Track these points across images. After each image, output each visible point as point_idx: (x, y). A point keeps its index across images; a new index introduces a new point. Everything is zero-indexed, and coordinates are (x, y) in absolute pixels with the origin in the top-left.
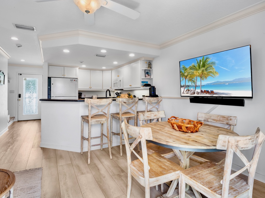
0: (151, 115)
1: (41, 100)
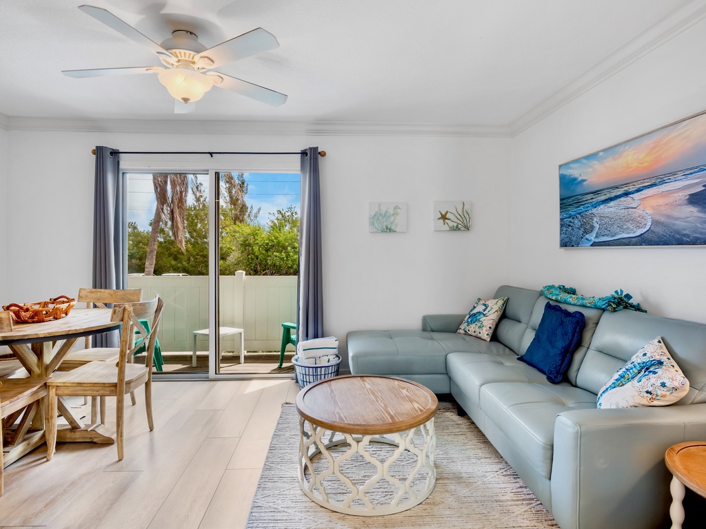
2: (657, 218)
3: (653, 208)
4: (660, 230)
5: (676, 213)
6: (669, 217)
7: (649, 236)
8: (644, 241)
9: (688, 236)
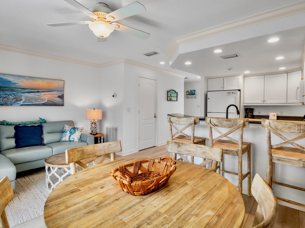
0: (197, 150)
1: (168, 115)
2: (49, 99)
3: (48, 97)
4: (50, 102)
5: (55, 99)
6: (53, 100)
7: (47, 104)
8: (44, 105)
9: (58, 104)
